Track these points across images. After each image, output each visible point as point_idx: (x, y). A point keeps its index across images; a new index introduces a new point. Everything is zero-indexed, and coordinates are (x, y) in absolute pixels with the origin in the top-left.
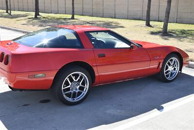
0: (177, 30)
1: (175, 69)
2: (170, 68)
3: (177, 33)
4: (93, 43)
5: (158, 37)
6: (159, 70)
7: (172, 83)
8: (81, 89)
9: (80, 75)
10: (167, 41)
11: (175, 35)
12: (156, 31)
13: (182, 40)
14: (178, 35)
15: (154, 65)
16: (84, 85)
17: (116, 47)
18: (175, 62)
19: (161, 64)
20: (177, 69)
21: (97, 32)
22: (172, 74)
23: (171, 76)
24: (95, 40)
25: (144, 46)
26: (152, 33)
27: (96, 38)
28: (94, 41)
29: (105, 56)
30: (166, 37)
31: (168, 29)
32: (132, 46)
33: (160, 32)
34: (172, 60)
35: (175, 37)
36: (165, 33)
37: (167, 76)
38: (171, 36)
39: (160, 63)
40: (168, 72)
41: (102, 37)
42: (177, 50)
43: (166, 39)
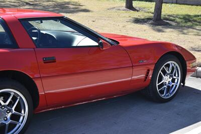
0: (177, 16)
1: (173, 81)
2: (167, 79)
3: (178, 20)
4: (34, 38)
5: (145, 27)
6: (147, 83)
7: (170, 103)
8: (15, 117)
9: (12, 94)
10: (161, 33)
11: (174, 24)
12: (143, 17)
13: (185, 31)
14: (178, 23)
15: (139, 75)
16: (21, 112)
17: (75, 44)
18: (173, 68)
19: (151, 73)
20: (178, 79)
21: (41, 19)
22: (169, 88)
23: (167, 93)
24: (39, 34)
25: (122, 43)
26: (137, 21)
27: (39, 31)
28: (35, 35)
29: (55, 62)
30: (160, 27)
31: (163, 13)
32: (101, 44)
33: (149, 19)
34: (168, 66)
35: (174, 27)
36: (158, 21)
37: (162, 92)
38: (168, 25)
39: (149, 70)
40: (162, 85)
41: (50, 28)
42: (176, 49)
43: (159, 31)
